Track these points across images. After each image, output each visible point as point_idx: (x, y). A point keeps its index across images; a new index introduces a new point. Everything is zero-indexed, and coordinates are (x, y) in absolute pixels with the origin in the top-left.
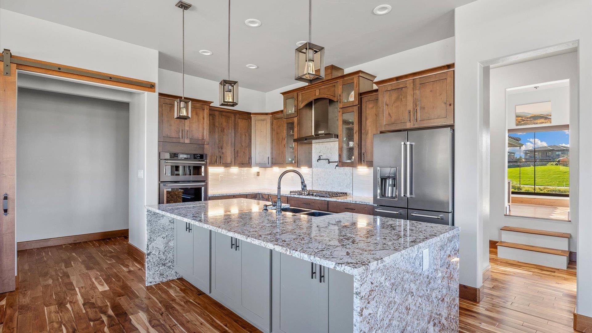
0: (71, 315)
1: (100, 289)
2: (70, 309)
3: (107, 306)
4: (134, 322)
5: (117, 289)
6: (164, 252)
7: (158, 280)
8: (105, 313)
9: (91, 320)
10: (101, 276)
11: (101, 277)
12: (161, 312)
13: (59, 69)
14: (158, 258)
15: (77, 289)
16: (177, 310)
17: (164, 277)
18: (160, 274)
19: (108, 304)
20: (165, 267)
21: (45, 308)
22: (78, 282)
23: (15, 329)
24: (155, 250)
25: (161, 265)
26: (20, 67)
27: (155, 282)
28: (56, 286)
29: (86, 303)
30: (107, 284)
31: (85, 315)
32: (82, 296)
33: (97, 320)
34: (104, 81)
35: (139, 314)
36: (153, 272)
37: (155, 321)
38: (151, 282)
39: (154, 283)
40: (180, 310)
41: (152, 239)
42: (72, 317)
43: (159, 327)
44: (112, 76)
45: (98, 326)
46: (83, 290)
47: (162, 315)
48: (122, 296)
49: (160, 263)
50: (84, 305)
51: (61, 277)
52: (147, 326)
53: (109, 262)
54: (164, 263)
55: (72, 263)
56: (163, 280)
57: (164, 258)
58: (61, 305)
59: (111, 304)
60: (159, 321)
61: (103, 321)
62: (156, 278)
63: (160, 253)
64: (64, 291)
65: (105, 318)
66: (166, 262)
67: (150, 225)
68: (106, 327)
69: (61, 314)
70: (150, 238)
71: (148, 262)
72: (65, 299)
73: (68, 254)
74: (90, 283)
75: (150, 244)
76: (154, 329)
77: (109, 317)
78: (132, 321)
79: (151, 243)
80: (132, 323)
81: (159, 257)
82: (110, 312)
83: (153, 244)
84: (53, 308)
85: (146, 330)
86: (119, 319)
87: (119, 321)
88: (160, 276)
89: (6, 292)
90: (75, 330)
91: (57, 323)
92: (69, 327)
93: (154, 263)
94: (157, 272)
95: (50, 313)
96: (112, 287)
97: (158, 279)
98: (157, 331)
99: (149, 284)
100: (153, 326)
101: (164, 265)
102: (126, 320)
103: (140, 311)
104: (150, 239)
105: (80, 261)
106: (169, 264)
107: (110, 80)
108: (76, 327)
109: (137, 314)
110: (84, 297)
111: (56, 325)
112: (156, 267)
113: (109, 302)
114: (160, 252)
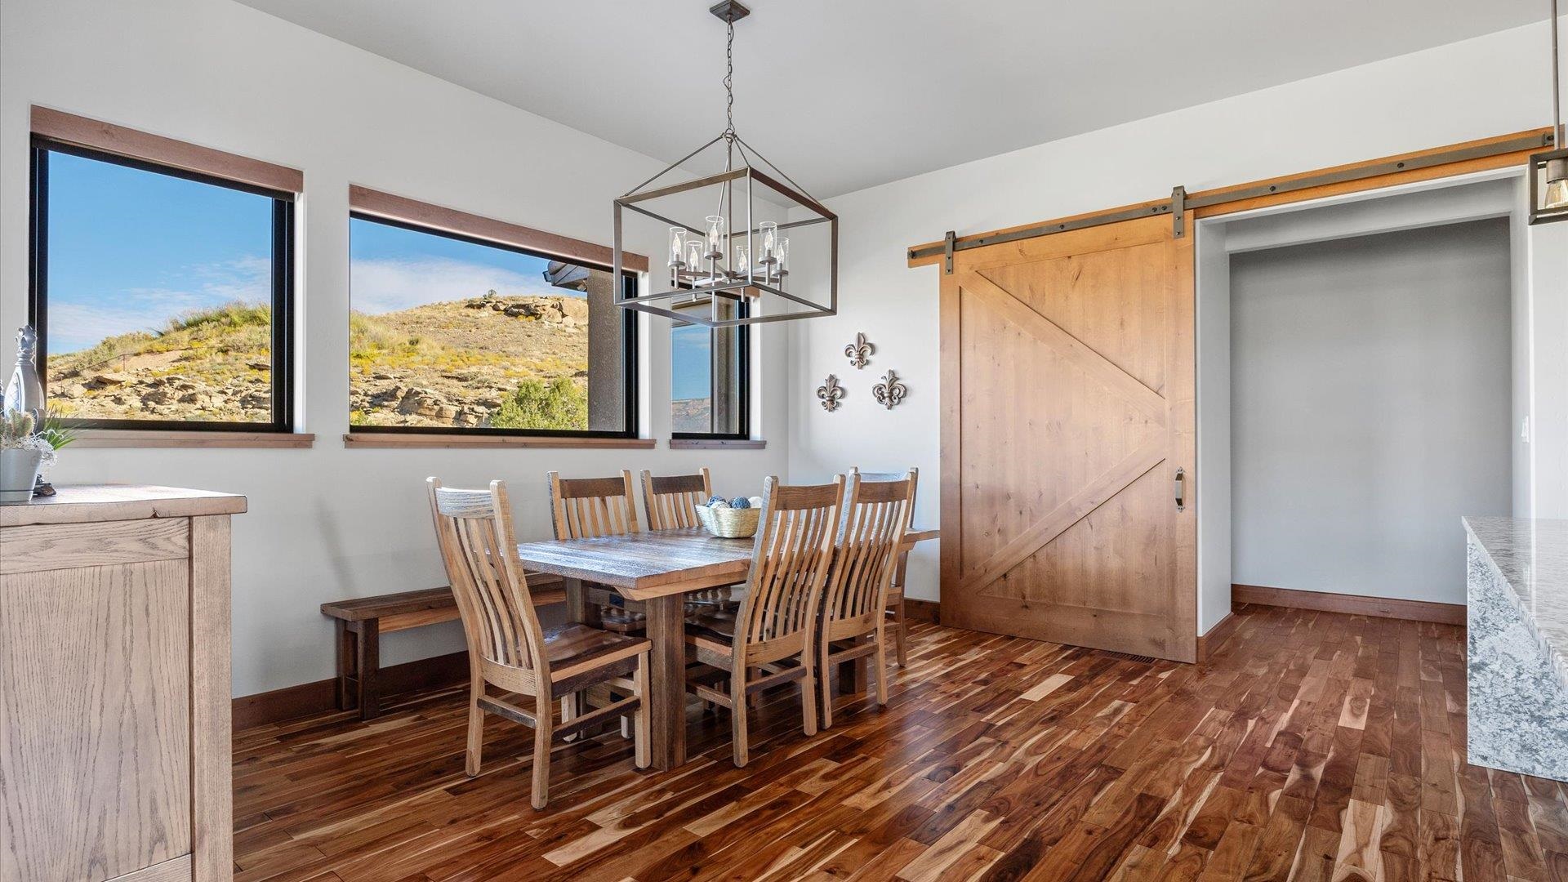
0: (1241, 739)
1: (1345, 720)
2: (1249, 729)
3: (1324, 757)
4: (1348, 818)
5: (1382, 736)
6: (1538, 676)
7: (1511, 761)
8: (1304, 765)
9: (1265, 765)
10: (1373, 698)
11: (1368, 700)
12: (1441, 834)
13: (1274, 190)
14: (1513, 691)
15: (1296, 703)
16: (1498, 857)
17: (1537, 761)
18: (1523, 746)
19: (1330, 755)
20: (1545, 729)
21: (1213, 709)
22: (1312, 690)
23: (1144, 718)
24: (1499, 662)
25: (1527, 717)
26: (1203, 213)
27: (1503, 764)
28: (1266, 682)
29: (1289, 733)
30: (1370, 717)
31: (1265, 751)
32: (1293, 717)
33: (1277, 771)
34: (1383, 179)
35: (1380, 809)
36: (1495, 729)
37: (1401, 842)
38: (1485, 758)
39: (1497, 766)
40: (1511, 860)
41: (1489, 624)
42: (1239, 742)
43: (1396, 859)
44: (1404, 159)
45: (1267, 781)
46: (1305, 709)
47: (1437, 839)
48: (1380, 755)
49: (1521, 709)
50: (1280, 734)
51: (1289, 671)
52: (1372, 839)
53: (1424, 677)
54: (1537, 714)
55: (1339, 652)
56: (1534, 768)
57: (1541, 699)
58: (1241, 716)
59: (1334, 758)
60: (1414, 847)
61: (1286, 778)
62: (1506, 750)
63: (1522, 677)
64: (1269, 696)
65: (1294, 775)
66: (1547, 714)
67: (1483, 579)
68: (1279, 791)
69: (1226, 729)
70: (1483, 619)
71: (1476, 691)
72: (1259, 708)
73: (1347, 635)
74: (1335, 701)
75: (1482, 637)
76: (1380, 855)
77: (1307, 778)
78: (1345, 811)
79: (1484, 633)
80: (1343, 814)
81: (1517, 690)
82: (1318, 772)
83: (1492, 638)
84: (1223, 714)
85: (1358, 845)
86: (1321, 792)
87: (1317, 795)
88: (1521, 751)
89: (1181, 662)
90: (1223, 765)
91: (1208, 739)
92: (1217, 756)
93: (1497, 699)
94: (1511, 735)
95: (1212, 719)
96: (1376, 729)
97: (1513, 757)
98: (1384, 862)
99: (1477, 762)
100: (1386, 847)
101: (1541, 721)
102: (1333, 802)
103: (1388, 803)
104: (1479, 620)
105: (1359, 654)
106: (1558, 725)
107: (1401, 169)
108: (1227, 762)
109: (1373, 806)
110: (1294, 720)
111: (1201, 742)
112: (1506, 716)
113: (1336, 751)
114: (1520, 674)
